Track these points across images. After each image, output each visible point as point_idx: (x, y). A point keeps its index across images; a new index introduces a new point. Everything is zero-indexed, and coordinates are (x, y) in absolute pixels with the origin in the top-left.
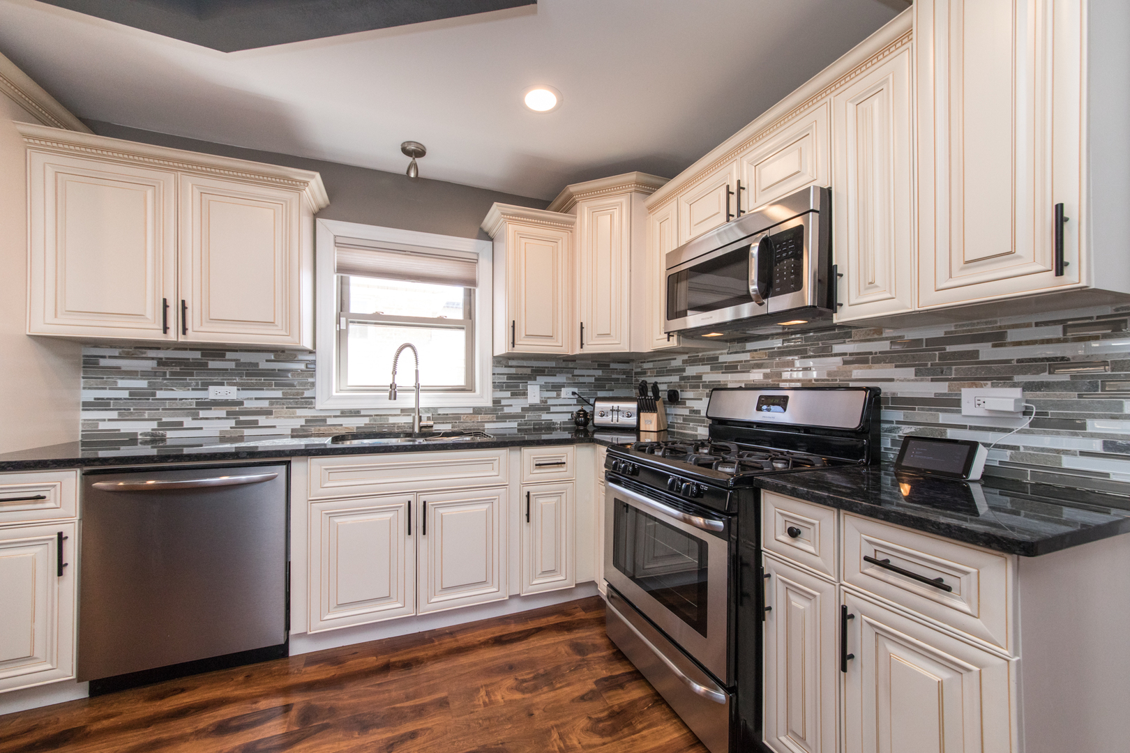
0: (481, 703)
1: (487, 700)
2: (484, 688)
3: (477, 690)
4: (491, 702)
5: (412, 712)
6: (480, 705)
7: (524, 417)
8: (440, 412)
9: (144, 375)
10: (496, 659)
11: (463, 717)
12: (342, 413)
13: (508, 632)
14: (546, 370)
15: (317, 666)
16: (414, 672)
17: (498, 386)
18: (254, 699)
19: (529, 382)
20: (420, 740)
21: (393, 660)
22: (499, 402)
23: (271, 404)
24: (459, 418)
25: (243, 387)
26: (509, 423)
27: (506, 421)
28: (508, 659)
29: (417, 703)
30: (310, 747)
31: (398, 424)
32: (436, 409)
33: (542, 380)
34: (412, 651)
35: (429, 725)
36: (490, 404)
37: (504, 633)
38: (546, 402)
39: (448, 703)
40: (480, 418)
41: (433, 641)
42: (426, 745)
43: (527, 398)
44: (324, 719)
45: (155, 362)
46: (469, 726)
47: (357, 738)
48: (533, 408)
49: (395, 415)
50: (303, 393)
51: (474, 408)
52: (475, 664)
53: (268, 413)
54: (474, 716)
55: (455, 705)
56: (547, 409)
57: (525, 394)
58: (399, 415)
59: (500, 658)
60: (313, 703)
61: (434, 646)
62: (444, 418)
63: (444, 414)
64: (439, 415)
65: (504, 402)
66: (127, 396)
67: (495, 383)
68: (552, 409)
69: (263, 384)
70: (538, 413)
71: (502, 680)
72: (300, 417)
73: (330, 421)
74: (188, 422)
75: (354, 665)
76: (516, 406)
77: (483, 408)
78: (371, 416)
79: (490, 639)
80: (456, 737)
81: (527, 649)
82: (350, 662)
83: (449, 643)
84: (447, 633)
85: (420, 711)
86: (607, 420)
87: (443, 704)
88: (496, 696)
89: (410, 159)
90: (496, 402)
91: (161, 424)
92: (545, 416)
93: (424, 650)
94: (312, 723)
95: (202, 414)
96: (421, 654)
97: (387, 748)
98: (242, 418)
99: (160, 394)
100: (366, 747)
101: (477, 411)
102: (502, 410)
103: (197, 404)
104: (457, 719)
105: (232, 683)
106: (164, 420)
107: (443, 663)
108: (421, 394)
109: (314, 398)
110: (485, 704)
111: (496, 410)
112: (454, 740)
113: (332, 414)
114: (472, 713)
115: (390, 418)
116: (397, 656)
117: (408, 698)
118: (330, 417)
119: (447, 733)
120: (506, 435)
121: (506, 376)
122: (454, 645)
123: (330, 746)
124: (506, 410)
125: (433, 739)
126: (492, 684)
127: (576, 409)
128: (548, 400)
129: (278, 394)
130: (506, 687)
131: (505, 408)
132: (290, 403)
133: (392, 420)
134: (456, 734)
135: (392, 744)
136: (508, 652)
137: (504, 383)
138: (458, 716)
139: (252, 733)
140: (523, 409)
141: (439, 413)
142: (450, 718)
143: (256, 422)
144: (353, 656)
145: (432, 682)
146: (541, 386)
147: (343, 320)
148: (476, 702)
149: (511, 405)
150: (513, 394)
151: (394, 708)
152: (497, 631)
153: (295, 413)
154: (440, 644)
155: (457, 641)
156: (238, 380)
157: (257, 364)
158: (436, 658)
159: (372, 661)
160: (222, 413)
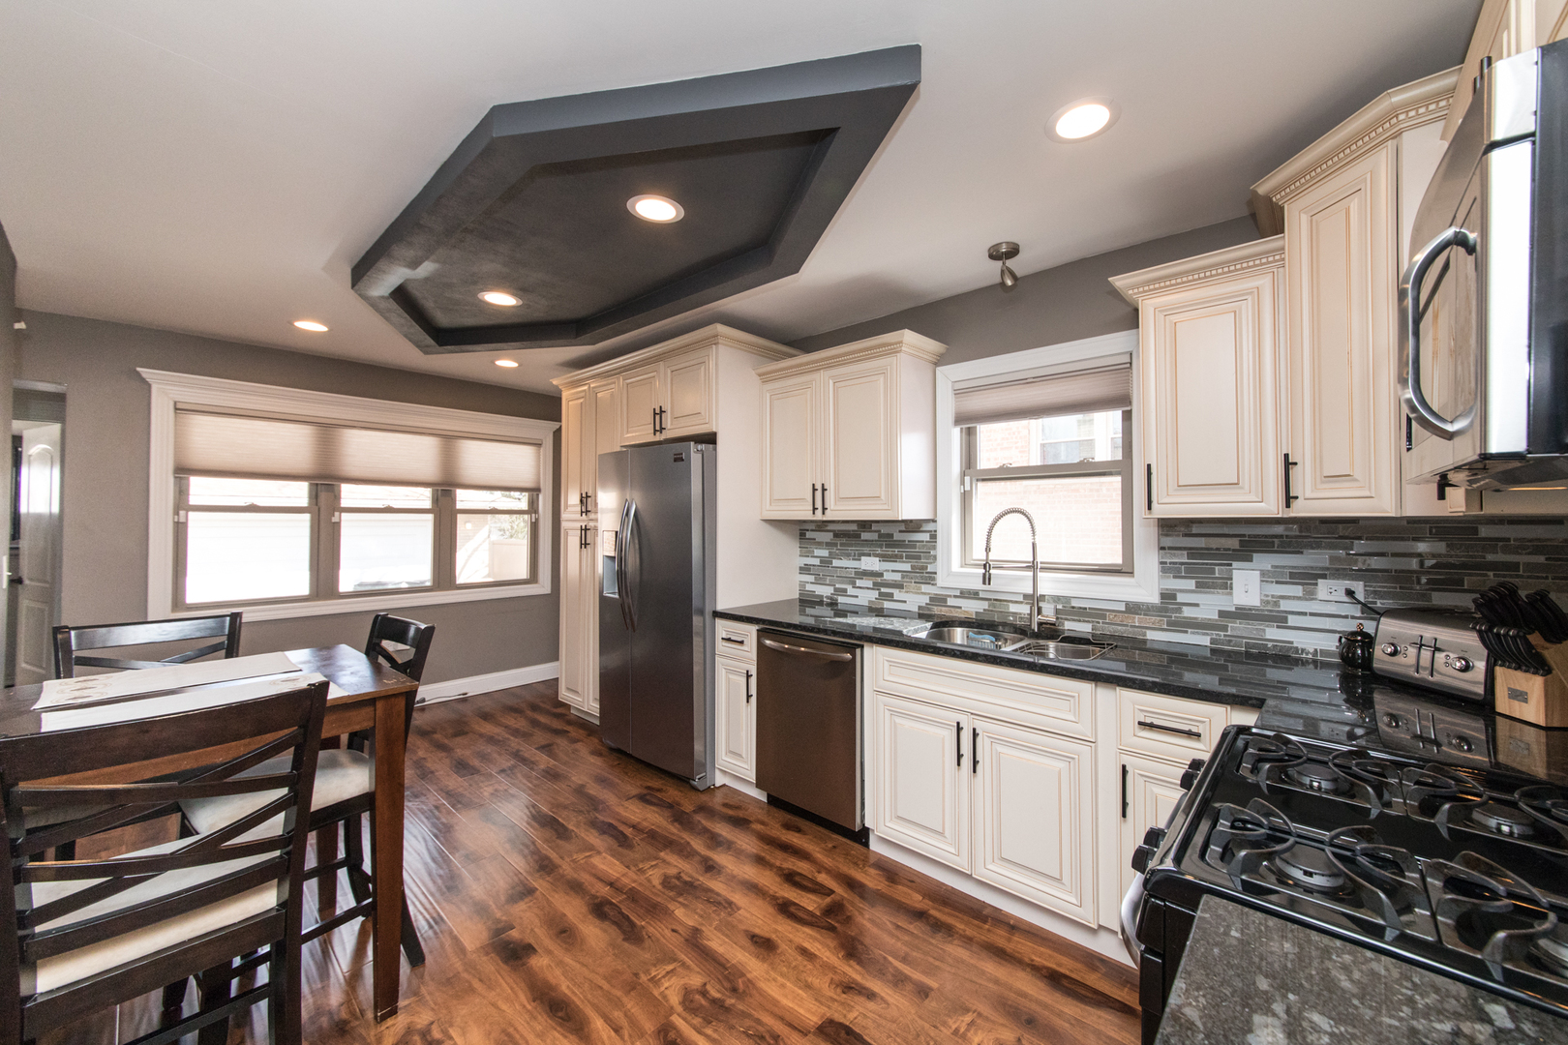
0: (954, 1027)
1: (962, 1030)
2: (975, 1014)
3: (967, 1010)
4: (964, 1036)
5: (893, 975)
6: (950, 1027)
7: (1225, 628)
8: (1074, 603)
9: (828, 545)
10: (1024, 995)
11: (923, 1023)
12: (961, 593)
13: (1079, 978)
14: (1276, 541)
15: (877, 872)
16: (937, 941)
17: (1170, 568)
18: (821, 868)
19: (1235, 564)
20: (871, 1005)
21: (933, 912)
22: (1173, 596)
23: (903, 577)
24: (1103, 617)
25: (884, 558)
26: (1193, 636)
27: (1186, 632)
28: (1038, 1009)
29: (906, 971)
30: (811, 935)
31: (1020, 614)
32: (1068, 599)
33: (1265, 561)
34: (957, 917)
35: (890, 1000)
36: (1155, 599)
37: (1074, 976)
38: (1276, 604)
39: (927, 996)
40: (1137, 620)
41: (985, 922)
42: (870, 1015)
43: (1231, 594)
44: (838, 922)
45: (832, 534)
46: (918, 1036)
47: (839, 958)
48: (1243, 614)
49: (1016, 602)
50: (927, 567)
51: (1127, 604)
52: (997, 982)
53: (899, 586)
54: (933, 1032)
55: (931, 1004)
56: (1280, 620)
57: (1226, 585)
58: (1021, 602)
59: (1031, 1000)
60: (845, 902)
61: (981, 928)
62: (1082, 614)
63: (1081, 608)
64: (1073, 607)
65: (1181, 598)
66: (818, 564)
67: (1165, 563)
68: (1292, 620)
69: (896, 556)
70: (1257, 625)
71: (1002, 1025)
72: (925, 594)
73: (951, 602)
74: (851, 590)
75: (901, 893)
76: (1207, 606)
77: (1143, 604)
78: (990, 599)
79: (1048, 968)
80: (897, 1035)
81: (1076, 1019)
82: (900, 887)
83: (999, 938)
84: (1008, 924)
85: (899, 981)
86: (1406, 663)
87: (923, 992)
88: (976, 1033)
89: (1000, 263)
90: (1168, 596)
91: (836, 590)
92: (1273, 634)
93: (967, 924)
94: (830, 918)
95: (858, 583)
96: (960, 926)
97: (846, 987)
98: (883, 590)
99: (836, 563)
100: (836, 972)
101: (1133, 608)
102: (1179, 611)
103: (856, 573)
104: (917, 1019)
105: (823, 846)
106: (837, 586)
107: (968, 953)
108: (1040, 574)
109: (935, 573)
110: (956, 1032)
111: (1166, 610)
112: (892, 1034)
113: (952, 594)
114: (935, 1027)
115: (1011, 605)
116: (940, 911)
117: (904, 960)
118: (950, 596)
119: (894, 1022)
120: (1187, 655)
121: (1185, 552)
122: (1001, 942)
123: (820, 947)
124: (1187, 612)
125: (880, 1016)
126: (987, 1019)
127: (1351, 626)
128: (1282, 602)
129: (907, 567)
130: (998, 1036)
131: (1185, 608)
132: (917, 577)
133: (1013, 608)
134: (899, 1031)
135: (851, 988)
136: (1050, 1002)
137: (1182, 564)
138: (920, 1017)
139: (798, 894)
140: (1222, 614)
141: (1073, 605)
142: (913, 1011)
143: (892, 595)
144: (909, 884)
145: (937, 963)
146: (1263, 573)
147: (967, 479)
148: (950, 1022)
149: (1197, 605)
150: (1199, 585)
151: (885, 958)
152: (1066, 966)
153: (920, 588)
154: (989, 930)
155: (1009, 940)
156: (879, 551)
157: (892, 536)
158: (968, 941)
159: (916, 900)
160: (869, 584)
